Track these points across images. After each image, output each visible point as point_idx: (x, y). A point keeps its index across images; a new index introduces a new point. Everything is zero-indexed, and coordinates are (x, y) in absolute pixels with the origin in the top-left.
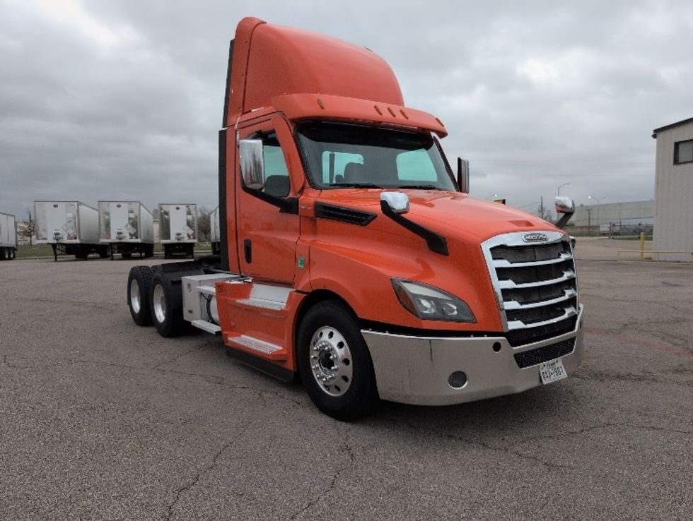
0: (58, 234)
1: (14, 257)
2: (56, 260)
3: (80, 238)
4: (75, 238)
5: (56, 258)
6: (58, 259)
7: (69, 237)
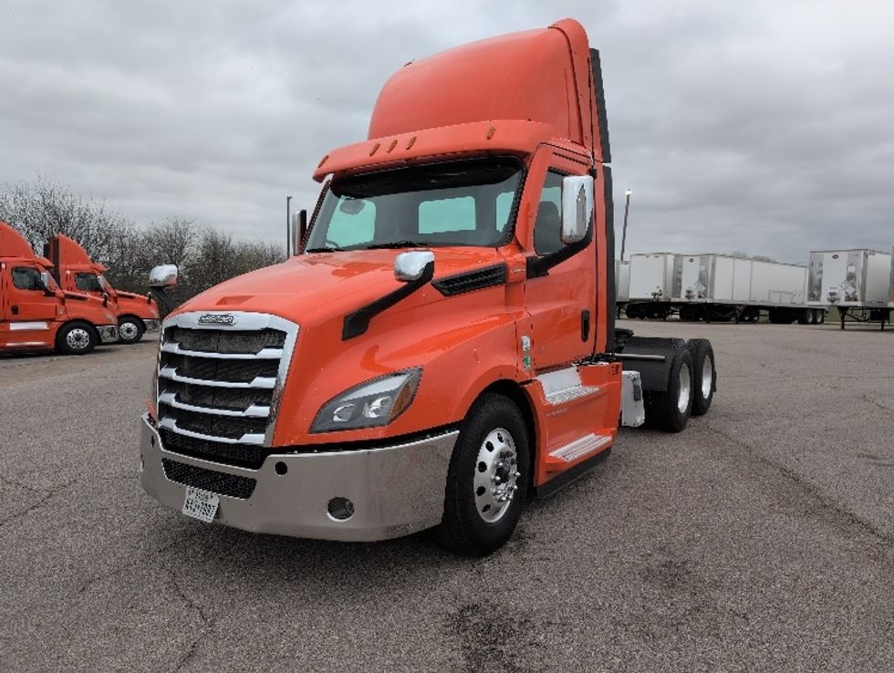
0: (834, 294)
1: (822, 321)
2: (843, 328)
3: (863, 300)
4: (856, 300)
5: (843, 325)
6: (846, 327)
7: (848, 299)
